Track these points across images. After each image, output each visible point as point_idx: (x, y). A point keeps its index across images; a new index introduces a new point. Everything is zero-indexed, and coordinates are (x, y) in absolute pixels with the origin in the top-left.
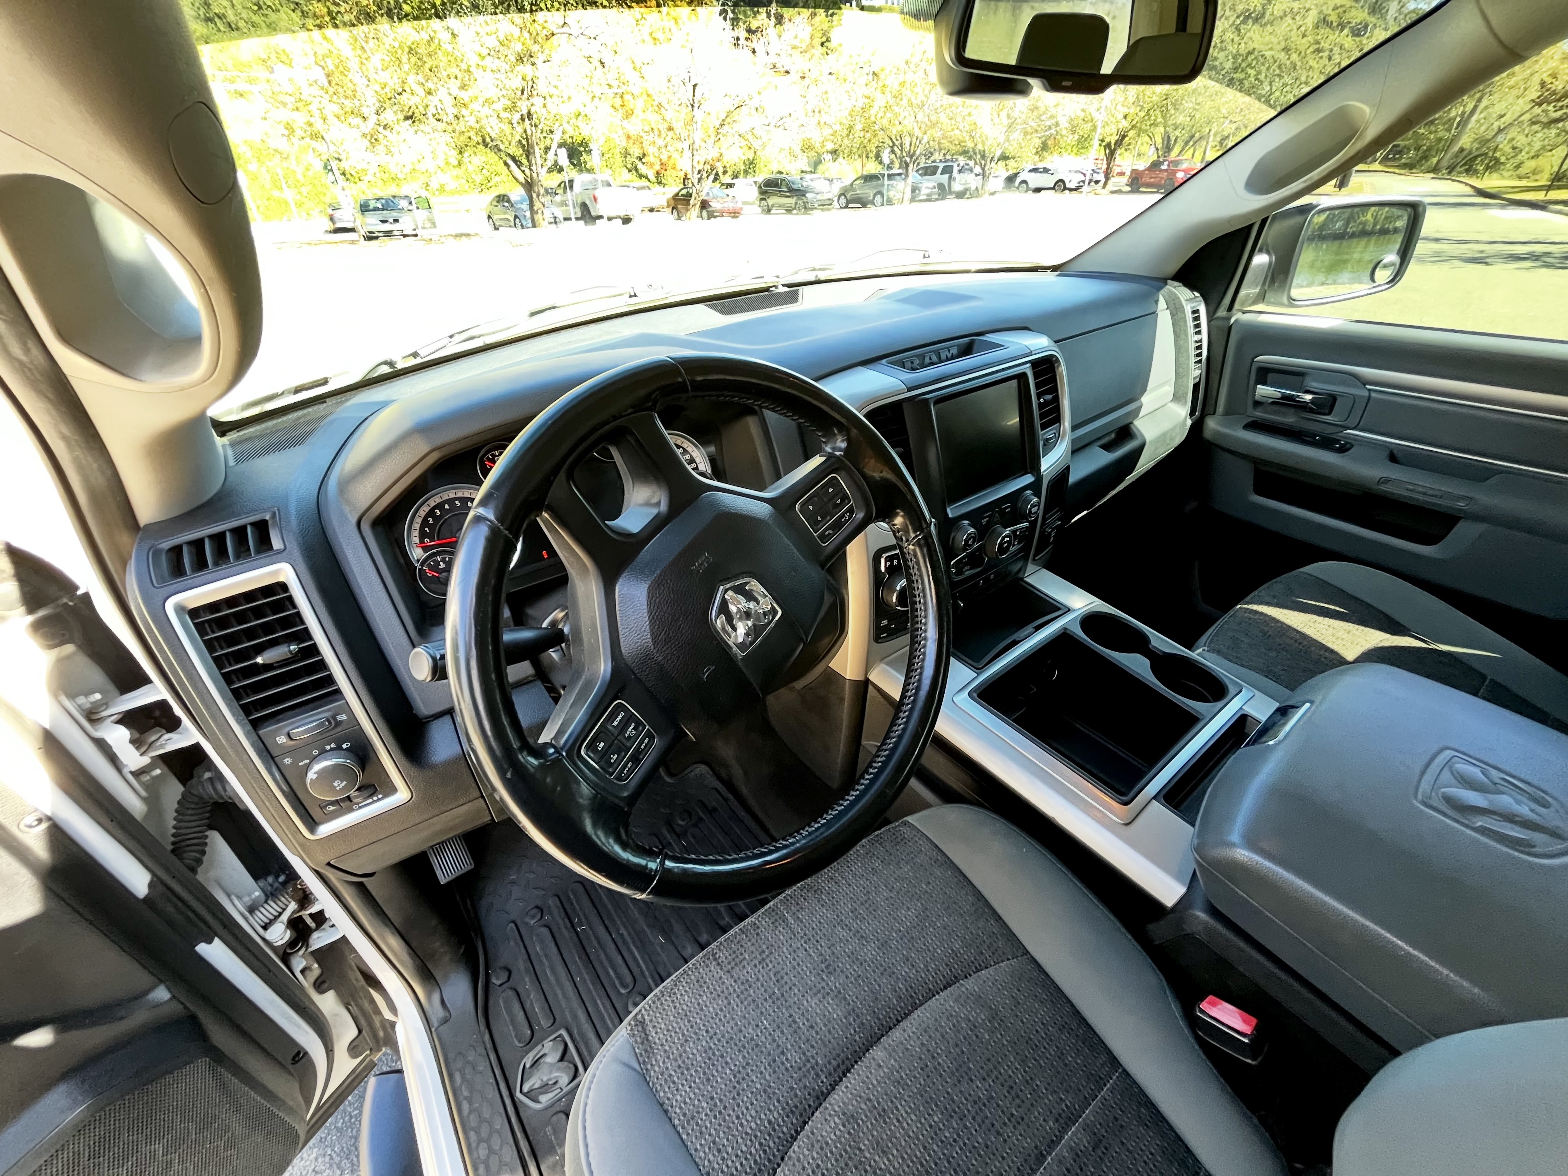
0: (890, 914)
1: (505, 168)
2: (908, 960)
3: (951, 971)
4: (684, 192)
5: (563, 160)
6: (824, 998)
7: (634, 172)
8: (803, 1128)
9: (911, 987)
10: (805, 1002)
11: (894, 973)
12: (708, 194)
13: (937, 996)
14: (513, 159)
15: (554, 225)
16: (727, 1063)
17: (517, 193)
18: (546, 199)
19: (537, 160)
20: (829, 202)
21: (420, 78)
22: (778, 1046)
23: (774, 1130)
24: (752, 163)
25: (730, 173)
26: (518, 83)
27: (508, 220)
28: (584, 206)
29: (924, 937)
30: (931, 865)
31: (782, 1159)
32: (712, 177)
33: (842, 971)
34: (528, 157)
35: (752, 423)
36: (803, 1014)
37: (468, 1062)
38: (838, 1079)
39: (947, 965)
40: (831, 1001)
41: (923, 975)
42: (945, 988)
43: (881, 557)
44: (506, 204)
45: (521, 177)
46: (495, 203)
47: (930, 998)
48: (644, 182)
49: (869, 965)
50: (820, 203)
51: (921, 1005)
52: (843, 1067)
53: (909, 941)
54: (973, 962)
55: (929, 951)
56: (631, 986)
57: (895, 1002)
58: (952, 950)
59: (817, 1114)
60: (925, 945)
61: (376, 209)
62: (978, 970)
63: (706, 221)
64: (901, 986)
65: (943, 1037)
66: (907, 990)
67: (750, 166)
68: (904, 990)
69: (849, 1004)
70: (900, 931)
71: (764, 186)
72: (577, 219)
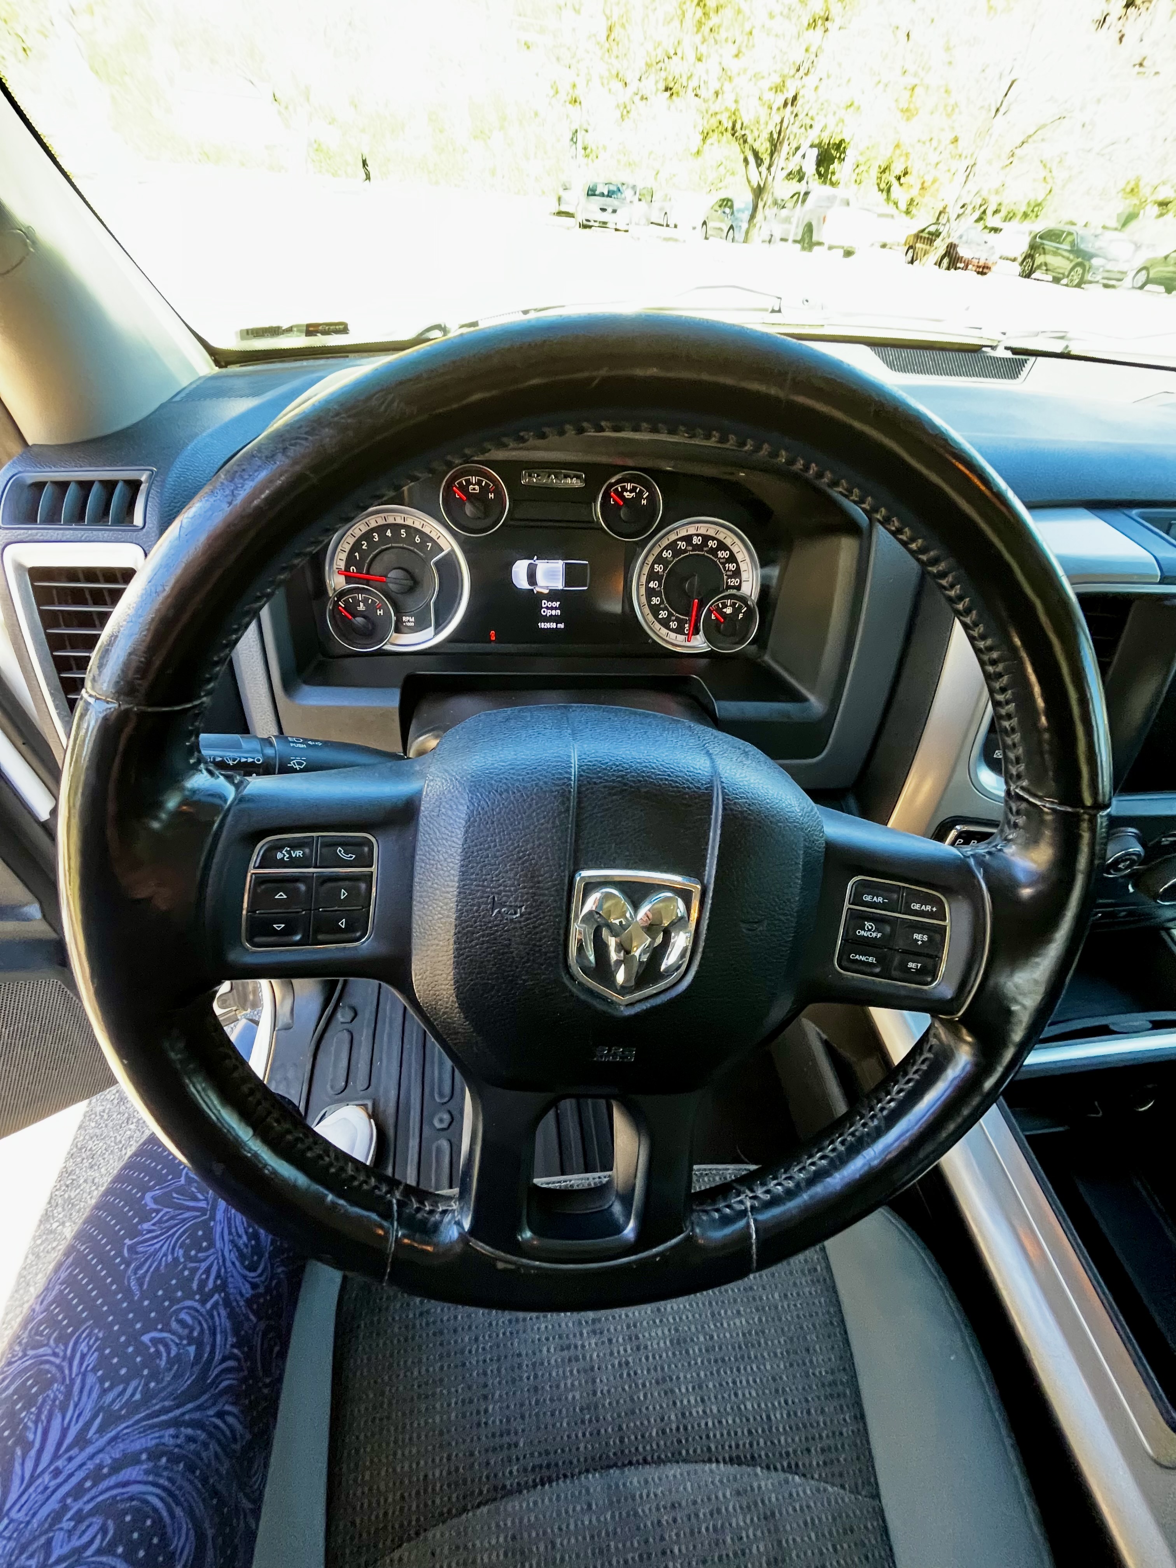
0: (710, 1303)
1: (743, 165)
2: (700, 1387)
3: (751, 1445)
4: (933, 229)
5: (810, 167)
6: (570, 1360)
7: (885, 193)
8: (459, 1514)
9: (686, 1429)
10: (545, 1349)
11: (672, 1391)
12: (961, 237)
13: (714, 1465)
14: (756, 154)
15: (767, 244)
16: (420, 1361)
17: (743, 199)
18: (771, 211)
19: (780, 160)
20: (1119, 276)
21: (698, 38)
22: (486, 1386)
23: (425, 1491)
24: (1039, 205)
25: (1003, 214)
26: (798, 56)
27: (721, 229)
28: (809, 228)
29: (738, 1370)
30: (802, 1272)
31: (417, 1534)
32: (977, 214)
33: (610, 1341)
34: (772, 154)
35: (847, 548)
36: (534, 1364)
37: (286, 1079)
38: (531, 1483)
39: (750, 1432)
40: (575, 1372)
41: (710, 1424)
42: (731, 1461)
43: (952, 828)
44: (727, 210)
45: (755, 181)
46: (717, 208)
47: (704, 1461)
48: (890, 209)
49: (647, 1358)
50: (1106, 275)
51: (685, 1461)
52: (545, 1473)
53: (716, 1361)
54: (788, 1454)
55: (736, 1395)
56: (446, 1099)
57: (654, 1434)
58: (769, 1417)
59: (484, 1509)
60: (734, 1382)
61: (602, 195)
62: (789, 1469)
63: (942, 271)
64: (673, 1417)
65: (692, 1533)
66: (678, 1429)
67: (1032, 211)
68: (674, 1426)
69: (595, 1393)
70: (712, 1337)
71: (1041, 238)
72: (795, 241)
